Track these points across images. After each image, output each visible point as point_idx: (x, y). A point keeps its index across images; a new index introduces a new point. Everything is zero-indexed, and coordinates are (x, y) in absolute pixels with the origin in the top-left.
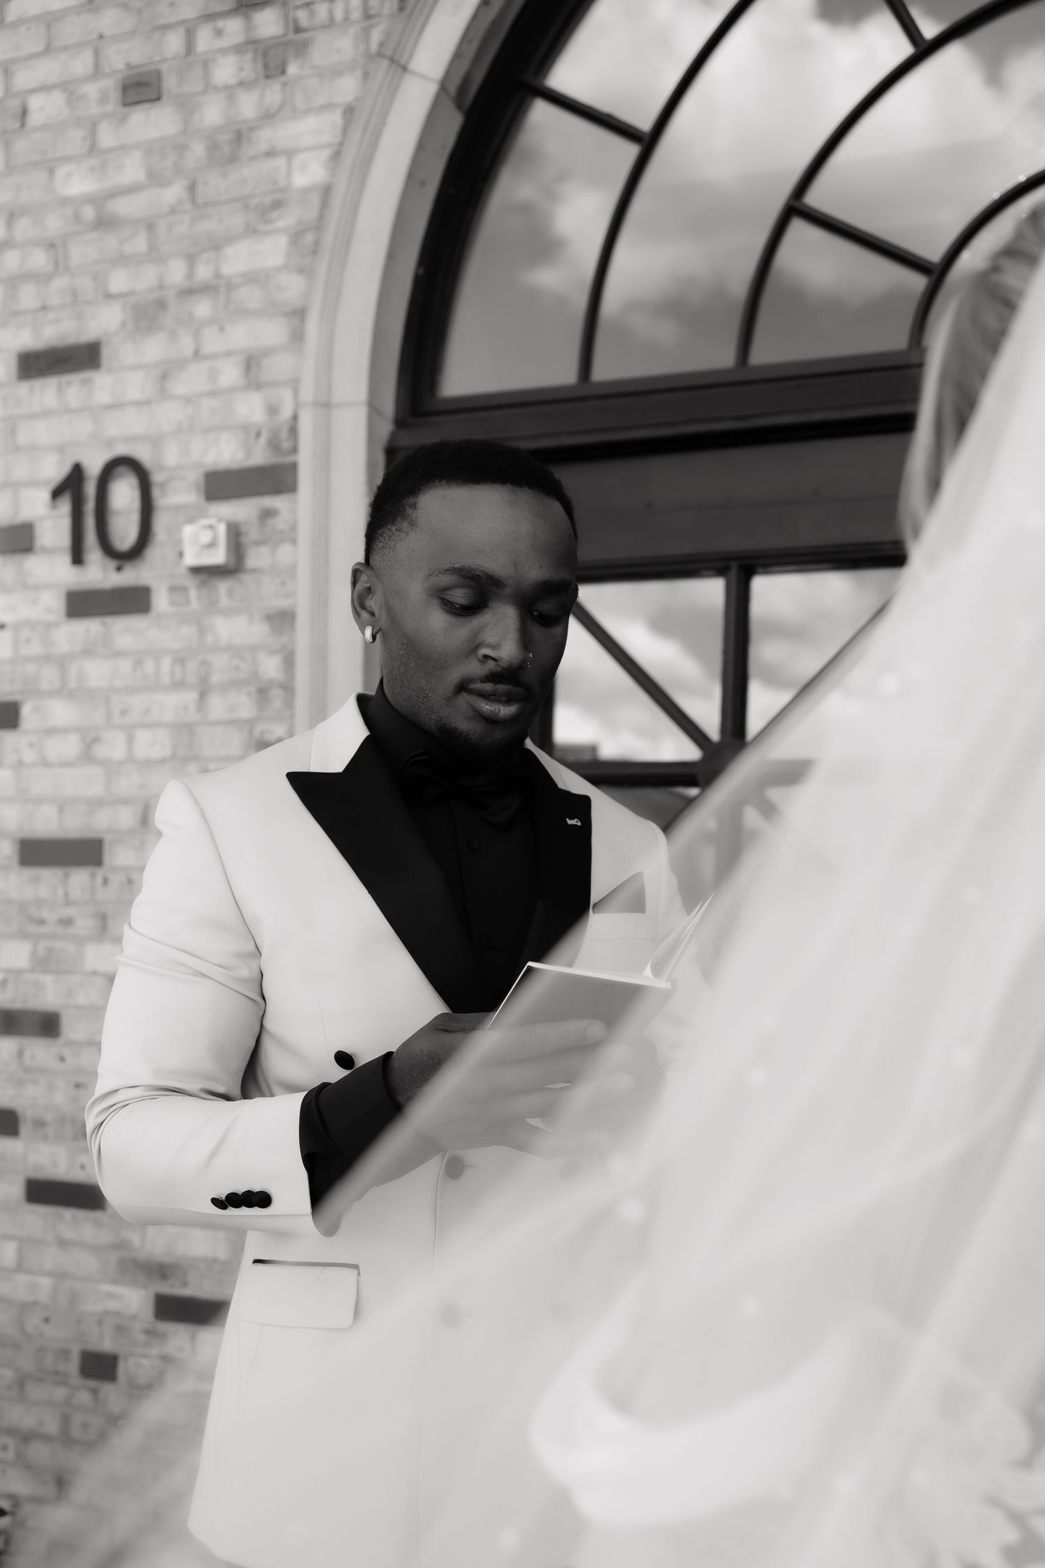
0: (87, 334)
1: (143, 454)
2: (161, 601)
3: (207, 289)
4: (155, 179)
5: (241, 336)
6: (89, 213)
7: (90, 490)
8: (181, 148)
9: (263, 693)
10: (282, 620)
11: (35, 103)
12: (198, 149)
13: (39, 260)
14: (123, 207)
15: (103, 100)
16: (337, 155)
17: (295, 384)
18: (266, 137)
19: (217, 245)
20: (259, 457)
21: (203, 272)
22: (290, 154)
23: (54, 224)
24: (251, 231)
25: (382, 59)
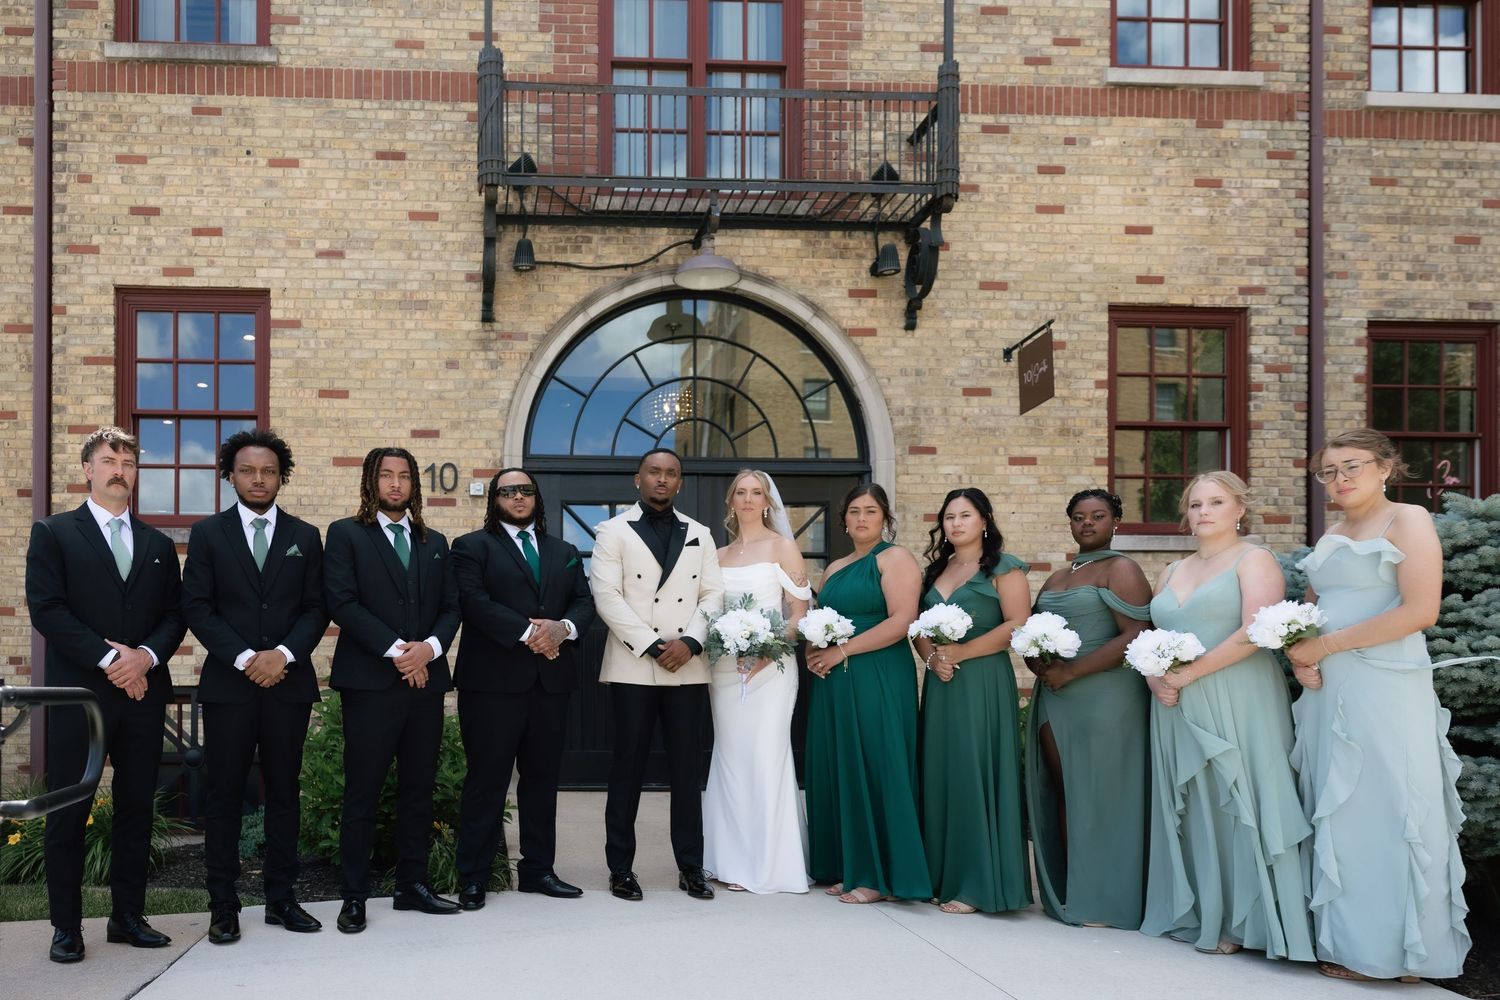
0: (435, 428)
1: (455, 463)
2: (459, 503)
3: (474, 421)
4: (457, 389)
5: (484, 434)
6: (436, 395)
7: (437, 472)
8: (465, 383)
11: (417, 362)
12: (471, 384)
13: (419, 405)
14: (446, 395)
15: (440, 365)
16: (514, 392)
17: (502, 449)
18: (492, 384)
19: (477, 410)
20: (490, 467)
21: (472, 416)
22: (499, 390)
23: (424, 396)
24: (487, 407)
25: (526, 371)
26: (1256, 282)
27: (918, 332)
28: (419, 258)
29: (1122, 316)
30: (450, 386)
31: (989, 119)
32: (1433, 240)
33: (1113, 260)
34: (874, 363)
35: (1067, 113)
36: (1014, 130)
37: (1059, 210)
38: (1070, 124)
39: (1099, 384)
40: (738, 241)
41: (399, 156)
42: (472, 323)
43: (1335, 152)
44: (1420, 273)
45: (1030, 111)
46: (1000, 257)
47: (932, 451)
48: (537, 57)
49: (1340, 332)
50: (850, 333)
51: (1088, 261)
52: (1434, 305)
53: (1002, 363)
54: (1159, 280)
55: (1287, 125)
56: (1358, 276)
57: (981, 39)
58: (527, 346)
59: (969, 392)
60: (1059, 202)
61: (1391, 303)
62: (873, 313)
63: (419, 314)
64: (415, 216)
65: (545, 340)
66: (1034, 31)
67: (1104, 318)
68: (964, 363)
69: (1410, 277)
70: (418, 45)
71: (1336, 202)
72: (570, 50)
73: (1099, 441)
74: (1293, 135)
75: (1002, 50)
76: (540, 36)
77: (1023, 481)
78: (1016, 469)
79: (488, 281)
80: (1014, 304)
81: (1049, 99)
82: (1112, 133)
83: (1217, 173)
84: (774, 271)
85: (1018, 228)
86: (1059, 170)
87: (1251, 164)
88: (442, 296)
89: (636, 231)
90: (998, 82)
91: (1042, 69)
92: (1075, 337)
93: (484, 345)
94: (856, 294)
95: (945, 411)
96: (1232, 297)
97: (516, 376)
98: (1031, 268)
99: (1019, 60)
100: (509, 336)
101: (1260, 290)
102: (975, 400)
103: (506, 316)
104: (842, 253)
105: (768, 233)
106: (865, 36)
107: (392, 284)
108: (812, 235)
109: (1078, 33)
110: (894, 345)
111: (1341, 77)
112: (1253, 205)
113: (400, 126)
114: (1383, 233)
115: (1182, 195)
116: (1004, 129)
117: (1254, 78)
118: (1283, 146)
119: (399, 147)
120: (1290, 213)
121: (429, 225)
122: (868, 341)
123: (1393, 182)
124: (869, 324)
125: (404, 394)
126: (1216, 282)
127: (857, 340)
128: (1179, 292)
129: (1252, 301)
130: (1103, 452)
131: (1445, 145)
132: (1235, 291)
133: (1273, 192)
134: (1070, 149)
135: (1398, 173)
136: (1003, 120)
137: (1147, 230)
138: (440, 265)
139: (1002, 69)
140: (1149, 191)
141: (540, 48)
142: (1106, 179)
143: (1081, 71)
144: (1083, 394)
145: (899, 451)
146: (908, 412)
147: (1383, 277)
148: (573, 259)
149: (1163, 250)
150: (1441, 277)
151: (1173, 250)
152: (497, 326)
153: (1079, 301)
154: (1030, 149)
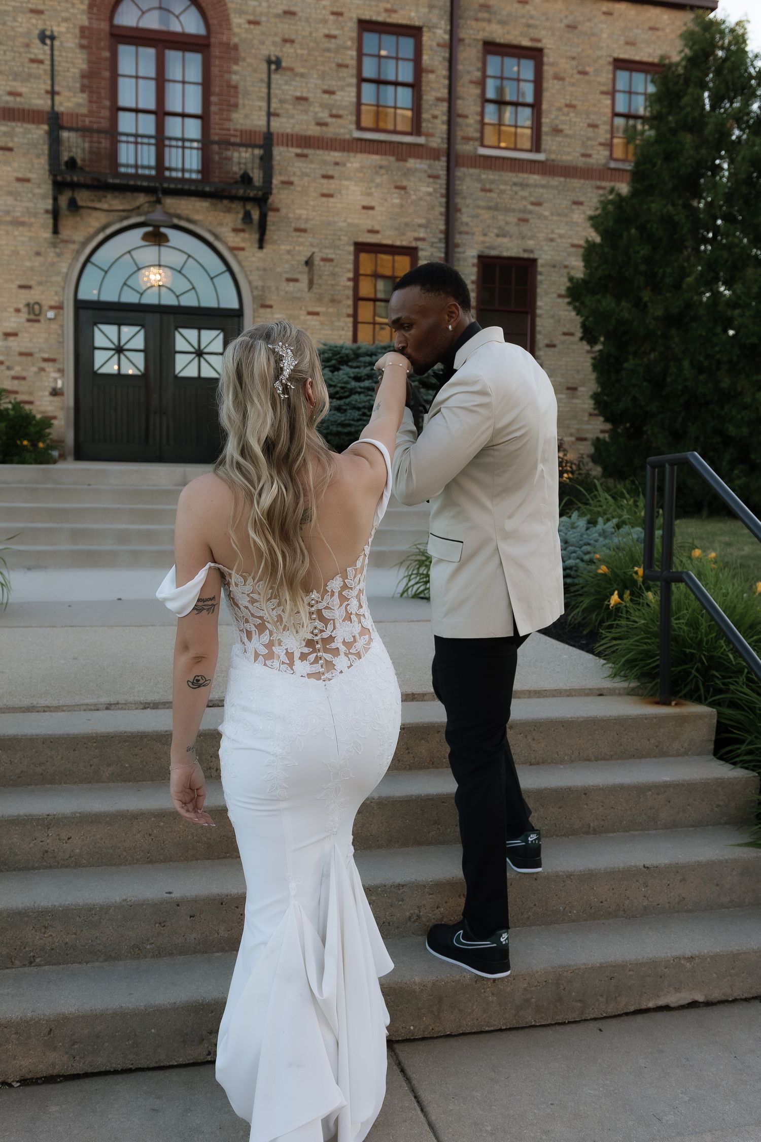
0: (30, 284)
1: (39, 302)
2: (42, 321)
3: (49, 282)
4: (41, 266)
5: (54, 289)
6: (30, 268)
7: (31, 306)
8: (45, 263)
9: (58, 335)
10: (62, 326)
11: (20, 252)
12: (47, 264)
13: (21, 273)
14: (35, 268)
15: (32, 254)
16: (69, 269)
17: (63, 296)
18: (58, 264)
19: (51, 276)
20: (57, 304)
21: (48, 279)
22: (61, 267)
23: (24, 269)
24: (55, 276)
25: (75, 259)
26: (421, 235)
27: (265, 250)
28: (21, 201)
29: (361, 248)
30: (37, 264)
31: (299, 151)
32: (508, 219)
33: (356, 221)
34: (244, 264)
35: (335, 150)
36: (310, 157)
37: (331, 196)
38: (337, 155)
39: (349, 280)
40: (178, 201)
41: (10, 149)
42: (47, 234)
43: (464, 174)
44: (502, 234)
45: (318, 148)
46: (304, 217)
47: (271, 307)
48: (79, 105)
49: (465, 260)
50: (232, 249)
51: (345, 221)
52: (508, 250)
53: (304, 267)
54: (377, 232)
55: (437, 163)
56: (473, 234)
57: (295, 112)
58: (75, 247)
59: (289, 280)
60: (331, 192)
61: (488, 248)
62: (243, 240)
63: (21, 228)
64: (19, 180)
65: (84, 244)
66: (320, 110)
67: (352, 248)
68: (287, 266)
69: (497, 236)
70: (19, 95)
71: (464, 198)
72: (96, 102)
73: (349, 306)
74: (439, 168)
75: (305, 118)
76: (81, 95)
77: (314, 323)
78: (310, 317)
79: (56, 214)
80: (310, 239)
81: (327, 143)
82: (356, 162)
83: (404, 183)
84: (196, 217)
85: (312, 203)
86: (331, 177)
87: (420, 180)
88: (33, 220)
89: (129, 194)
90: (304, 133)
91: (324, 128)
92: (338, 257)
93: (54, 245)
94: (236, 230)
95: (277, 288)
96: (411, 242)
97: (70, 261)
98: (318, 223)
99: (313, 123)
100: (66, 242)
101: (423, 239)
102: (291, 284)
103: (65, 233)
104: (229, 210)
105: (193, 199)
106: (240, 106)
107: (7, 213)
108: (214, 201)
109: (341, 112)
110: (254, 256)
111: (467, 139)
112: (421, 199)
113: (10, 134)
114: (486, 215)
115: (388, 193)
116: (306, 156)
117: (421, 140)
118: (435, 173)
119: (10, 145)
120: (438, 204)
121: (26, 185)
122: (241, 253)
123: (490, 191)
124: (242, 245)
125: (14, 267)
126: (403, 234)
127: (236, 252)
128: (387, 238)
129: (420, 244)
130: (350, 311)
131: (514, 175)
132: (412, 239)
133: (430, 194)
134: (337, 167)
135: (493, 186)
136: (306, 151)
137: (372, 208)
138: (31, 205)
139: (305, 127)
140: (373, 190)
141: (81, 101)
142: (353, 183)
143: (342, 131)
144: (342, 283)
145: (255, 306)
146: (260, 288)
147: (485, 235)
148: (98, 205)
149: (379, 218)
150: (511, 237)
151: (384, 218)
152: (60, 236)
153: (340, 239)
154: (318, 166)
